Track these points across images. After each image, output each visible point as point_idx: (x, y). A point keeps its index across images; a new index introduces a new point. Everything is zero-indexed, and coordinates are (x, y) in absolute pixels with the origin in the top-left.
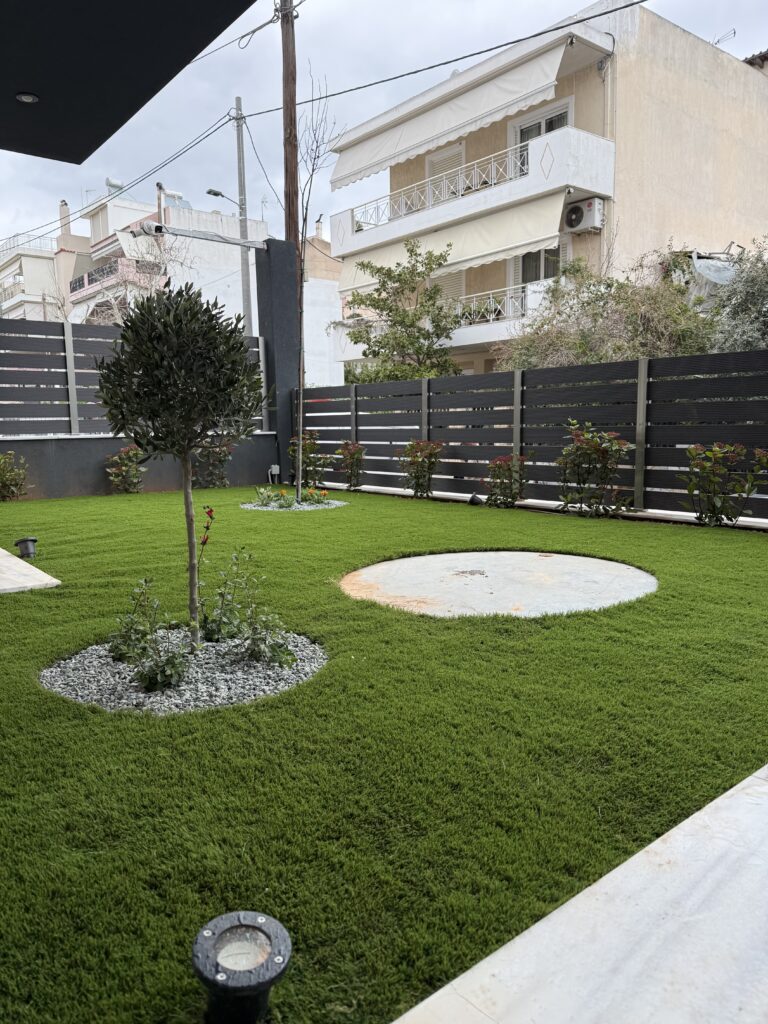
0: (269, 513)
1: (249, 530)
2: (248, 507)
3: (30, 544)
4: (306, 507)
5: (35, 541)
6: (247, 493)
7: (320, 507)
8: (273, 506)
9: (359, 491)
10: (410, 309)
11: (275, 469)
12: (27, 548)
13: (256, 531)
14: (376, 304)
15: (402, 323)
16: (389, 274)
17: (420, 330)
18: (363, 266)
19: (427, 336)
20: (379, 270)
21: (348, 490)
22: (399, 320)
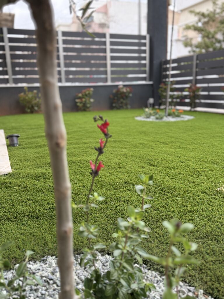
0: (151, 122)
1: (141, 133)
2: (139, 118)
3: (15, 139)
4: (171, 119)
5: (18, 137)
6: (138, 112)
7: (178, 119)
8: (152, 119)
9: (196, 111)
10: (212, 30)
11: (151, 101)
12: (13, 141)
13: (145, 133)
14: (196, 29)
15: (208, 37)
16: (203, 15)
17: (216, 39)
18: (191, 12)
19: (219, 42)
20: (198, 13)
21: (190, 111)
22: (207, 35)
